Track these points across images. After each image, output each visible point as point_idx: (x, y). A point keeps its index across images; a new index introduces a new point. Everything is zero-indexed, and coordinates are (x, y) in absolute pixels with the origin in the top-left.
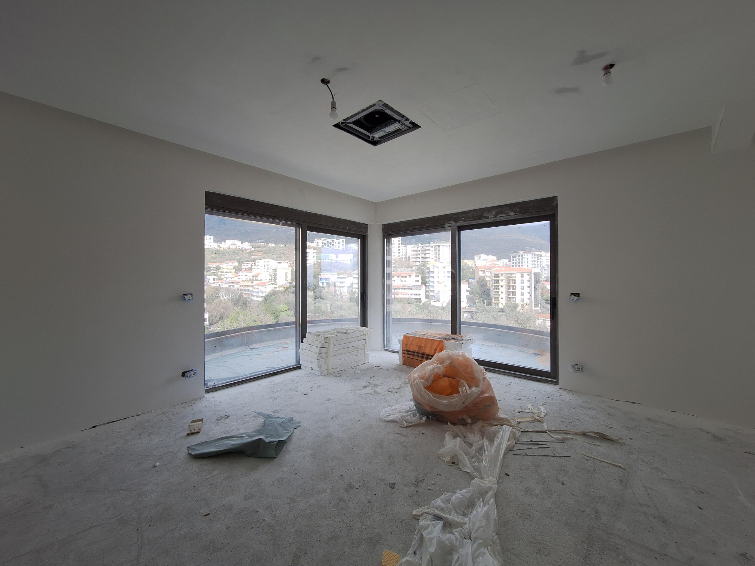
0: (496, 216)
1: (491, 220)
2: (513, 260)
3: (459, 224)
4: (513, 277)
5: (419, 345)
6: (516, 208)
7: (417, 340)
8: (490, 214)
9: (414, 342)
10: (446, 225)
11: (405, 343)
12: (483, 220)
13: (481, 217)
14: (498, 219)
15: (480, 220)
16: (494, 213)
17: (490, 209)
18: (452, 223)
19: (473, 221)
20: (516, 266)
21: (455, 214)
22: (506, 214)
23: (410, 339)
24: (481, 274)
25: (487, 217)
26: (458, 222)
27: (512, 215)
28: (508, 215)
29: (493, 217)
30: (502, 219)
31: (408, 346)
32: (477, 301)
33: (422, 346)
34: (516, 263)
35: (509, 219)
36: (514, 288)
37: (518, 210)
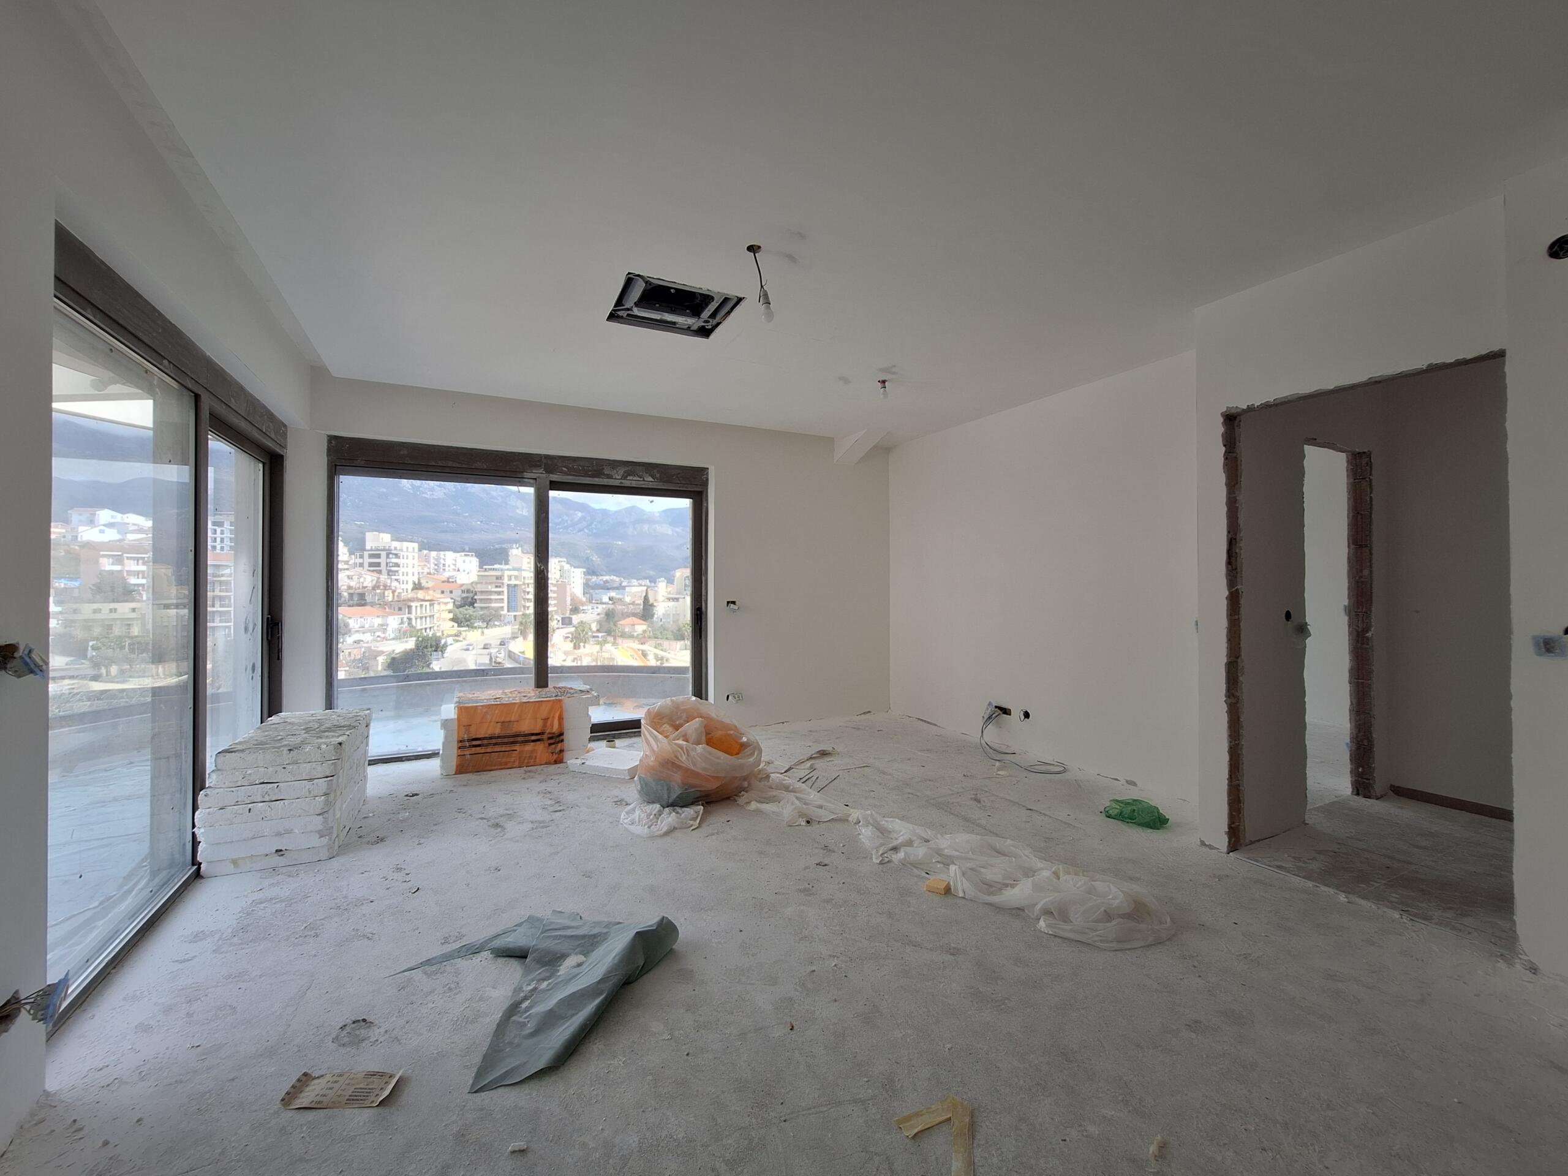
0: (624, 477)
1: (616, 483)
2: (215, 532)
3: (555, 477)
4: (223, 575)
5: (502, 720)
6: (655, 471)
7: (497, 712)
8: (615, 471)
9: (489, 717)
10: (526, 475)
11: (466, 724)
12: (601, 480)
13: (598, 473)
14: (627, 483)
15: (596, 479)
16: (621, 471)
17: (615, 464)
18: (539, 473)
19: (582, 478)
20: (222, 548)
21: (547, 457)
22: (641, 478)
23: (479, 711)
24: (107, 565)
25: (610, 477)
26: (552, 473)
27: (649, 481)
28: (644, 480)
29: (619, 477)
30: (634, 484)
31: (473, 729)
32: (91, 644)
33: (513, 719)
34: (222, 540)
35: (643, 486)
36: (227, 602)
37: (658, 475)
